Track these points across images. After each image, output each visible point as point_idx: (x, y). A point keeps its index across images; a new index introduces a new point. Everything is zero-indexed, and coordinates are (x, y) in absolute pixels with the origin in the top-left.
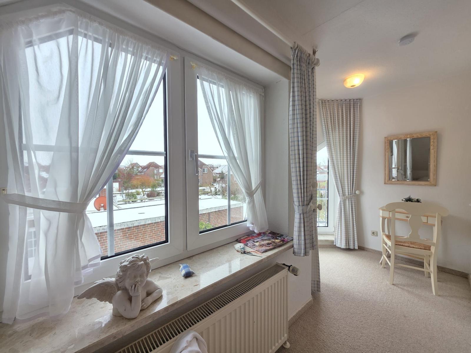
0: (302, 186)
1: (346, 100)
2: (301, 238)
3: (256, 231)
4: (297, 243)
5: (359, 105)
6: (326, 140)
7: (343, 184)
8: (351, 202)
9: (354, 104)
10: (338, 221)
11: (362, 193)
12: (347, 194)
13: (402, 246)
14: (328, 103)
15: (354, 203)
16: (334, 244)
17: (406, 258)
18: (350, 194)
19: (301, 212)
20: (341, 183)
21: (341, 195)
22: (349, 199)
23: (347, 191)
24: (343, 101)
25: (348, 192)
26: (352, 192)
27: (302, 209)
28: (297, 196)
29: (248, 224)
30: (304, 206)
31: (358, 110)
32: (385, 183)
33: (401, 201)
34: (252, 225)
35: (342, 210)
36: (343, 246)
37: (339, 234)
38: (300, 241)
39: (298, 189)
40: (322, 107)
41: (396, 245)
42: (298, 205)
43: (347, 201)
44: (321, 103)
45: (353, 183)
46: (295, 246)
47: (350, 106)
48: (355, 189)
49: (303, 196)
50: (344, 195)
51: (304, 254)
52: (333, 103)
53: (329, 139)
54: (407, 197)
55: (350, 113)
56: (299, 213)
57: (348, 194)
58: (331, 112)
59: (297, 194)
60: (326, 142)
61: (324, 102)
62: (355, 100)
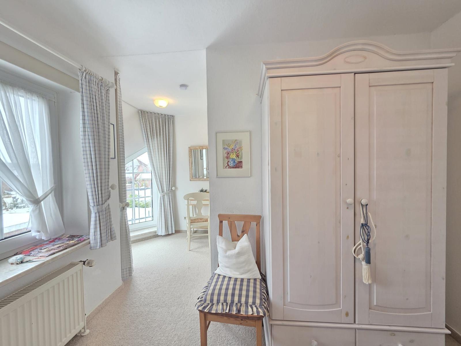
0: (96, 189)
1: (162, 114)
2: (97, 234)
3: (43, 238)
4: (93, 239)
5: (172, 120)
6: (146, 146)
7: (162, 183)
8: (169, 197)
9: (168, 119)
10: (159, 214)
11: (176, 188)
12: (165, 190)
13: (194, 222)
14: (147, 114)
15: (171, 197)
16: (157, 234)
17: (203, 231)
18: (168, 190)
19: (96, 211)
20: (161, 184)
21: (161, 191)
22: (167, 194)
23: (165, 188)
24: (160, 115)
25: (167, 189)
26: (169, 188)
27: (96, 209)
28: (91, 198)
29: (34, 234)
30: (99, 205)
31: (172, 124)
32: (190, 180)
33: (198, 192)
34: (39, 233)
35: (162, 204)
36: (163, 234)
37: (160, 224)
38: (96, 236)
39: (92, 192)
40: (142, 116)
41: (191, 222)
42: (93, 205)
43: (166, 196)
44: (140, 113)
45: (170, 182)
46: (91, 242)
47: (165, 120)
48: (171, 186)
49: (97, 197)
50: (163, 191)
51: (100, 246)
52: (151, 115)
53: (149, 145)
54: (201, 189)
55: (166, 126)
56: (94, 212)
57: (167, 191)
58: (150, 122)
59: (91, 196)
60: (146, 147)
61: (143, 112)
62: (169, 116)
